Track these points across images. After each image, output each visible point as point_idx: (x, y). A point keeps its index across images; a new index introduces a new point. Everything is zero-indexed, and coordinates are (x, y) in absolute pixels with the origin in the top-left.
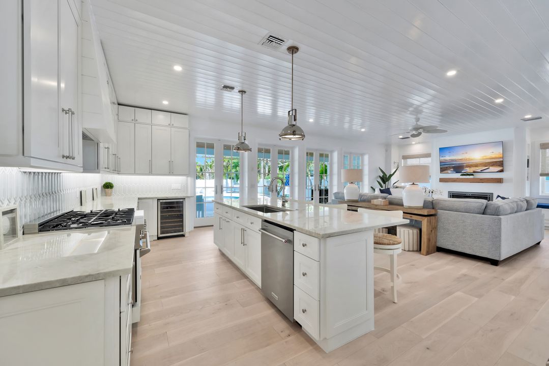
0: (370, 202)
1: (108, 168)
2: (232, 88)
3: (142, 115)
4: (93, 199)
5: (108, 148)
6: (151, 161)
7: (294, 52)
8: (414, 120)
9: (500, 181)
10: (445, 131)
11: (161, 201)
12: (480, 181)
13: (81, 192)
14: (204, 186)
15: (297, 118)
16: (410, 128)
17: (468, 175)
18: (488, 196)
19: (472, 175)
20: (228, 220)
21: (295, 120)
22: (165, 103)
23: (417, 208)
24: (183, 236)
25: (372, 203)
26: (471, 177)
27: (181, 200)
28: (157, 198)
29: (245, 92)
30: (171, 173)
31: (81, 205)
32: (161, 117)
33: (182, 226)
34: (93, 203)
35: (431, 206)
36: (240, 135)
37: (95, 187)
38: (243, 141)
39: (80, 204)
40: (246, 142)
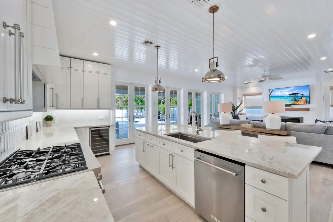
0: (240, 126)
1: (53, 106)
2: (151, 43)
3: (76, 64)
4: (37, 131)
5: (53, 88)
6: (83, 99)
7: (214, 11)
8: (262, 71)
9: (308, 110)
10: (282, 78)
11: (92, 129)
12: (295, 110)
13: (27, 127)
14: (121, 116)
15: (219, 64)
16: (260, 76)
17: (288, 106)
18: (300, 119)
19: (290, 106)
20: (152, 145)
21: (217, 66)
22: (96, 54)
23: (277, 130)
24: (109, 154)
25: (241, 126)
26: (290, 107)
27: (107, 128)
28: (88, 127)
29: (160, 47)
30: (99, 108)
31: (27, 138)
32: (89, 66)
33: (108, 147)
34: (37, 133)
35: (285, 129)
36: (156, 79)
37: (38, 121)
38: (159, 84)
39: (25, 138)
40: (161, 84)
